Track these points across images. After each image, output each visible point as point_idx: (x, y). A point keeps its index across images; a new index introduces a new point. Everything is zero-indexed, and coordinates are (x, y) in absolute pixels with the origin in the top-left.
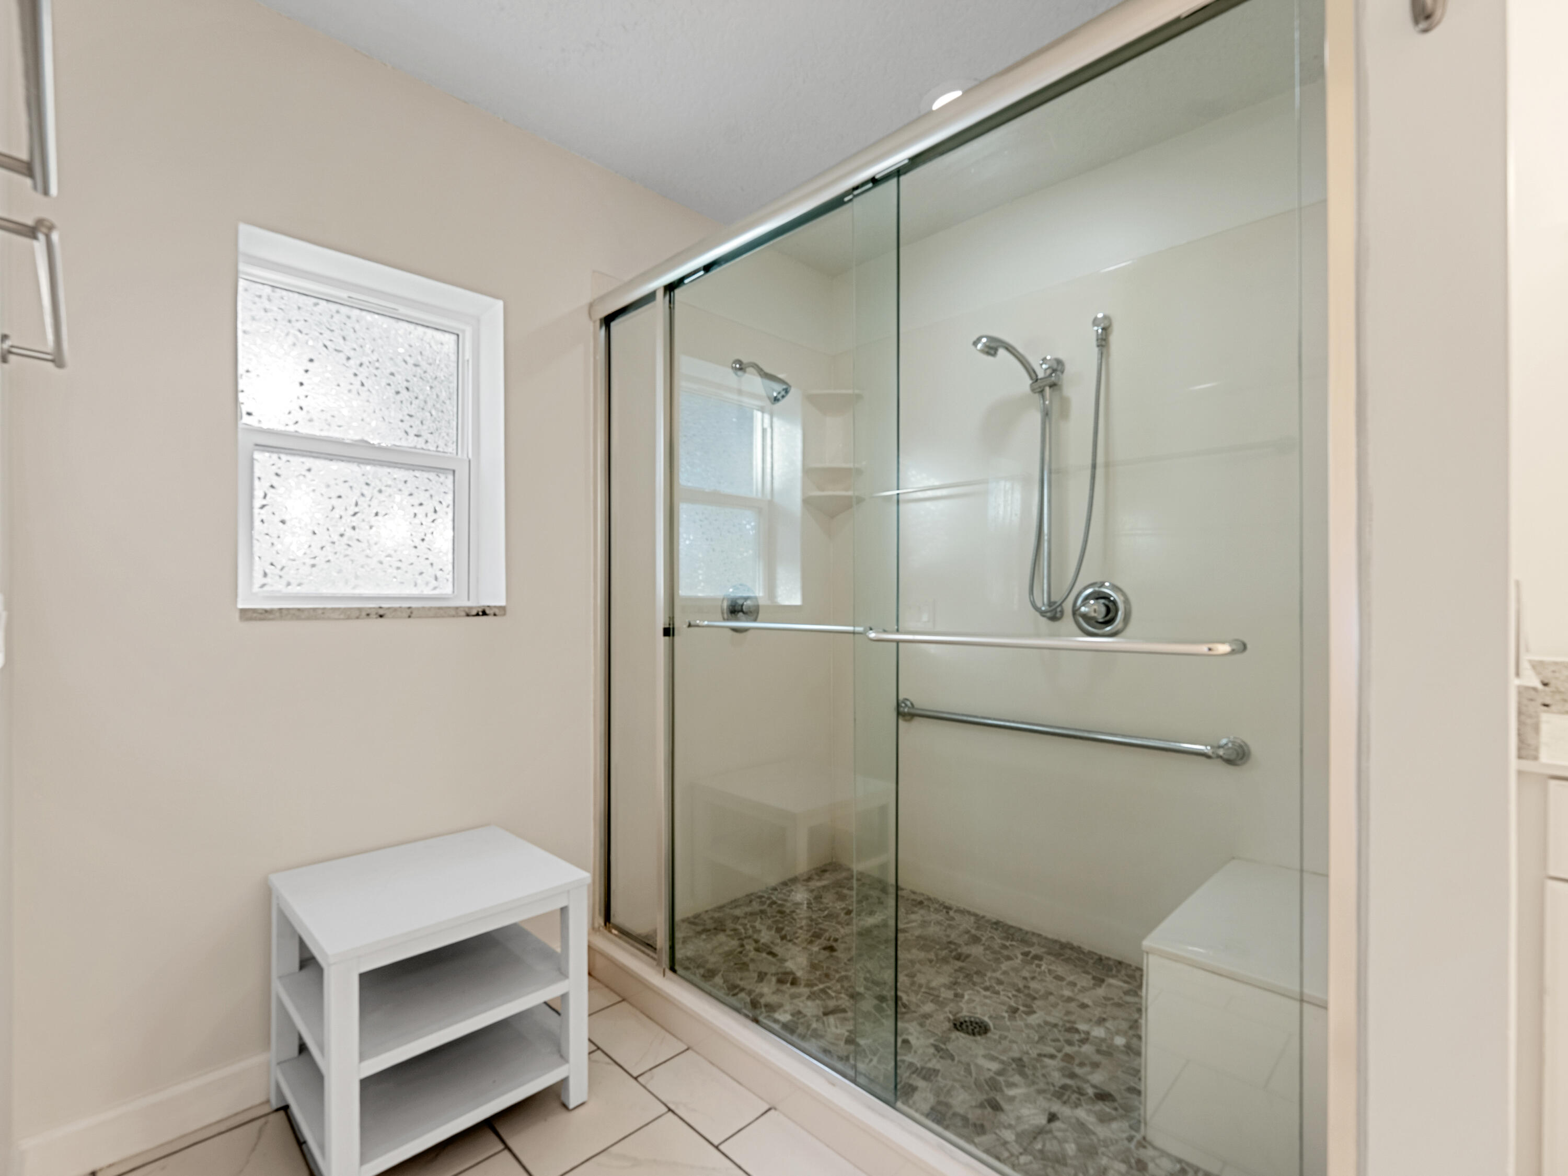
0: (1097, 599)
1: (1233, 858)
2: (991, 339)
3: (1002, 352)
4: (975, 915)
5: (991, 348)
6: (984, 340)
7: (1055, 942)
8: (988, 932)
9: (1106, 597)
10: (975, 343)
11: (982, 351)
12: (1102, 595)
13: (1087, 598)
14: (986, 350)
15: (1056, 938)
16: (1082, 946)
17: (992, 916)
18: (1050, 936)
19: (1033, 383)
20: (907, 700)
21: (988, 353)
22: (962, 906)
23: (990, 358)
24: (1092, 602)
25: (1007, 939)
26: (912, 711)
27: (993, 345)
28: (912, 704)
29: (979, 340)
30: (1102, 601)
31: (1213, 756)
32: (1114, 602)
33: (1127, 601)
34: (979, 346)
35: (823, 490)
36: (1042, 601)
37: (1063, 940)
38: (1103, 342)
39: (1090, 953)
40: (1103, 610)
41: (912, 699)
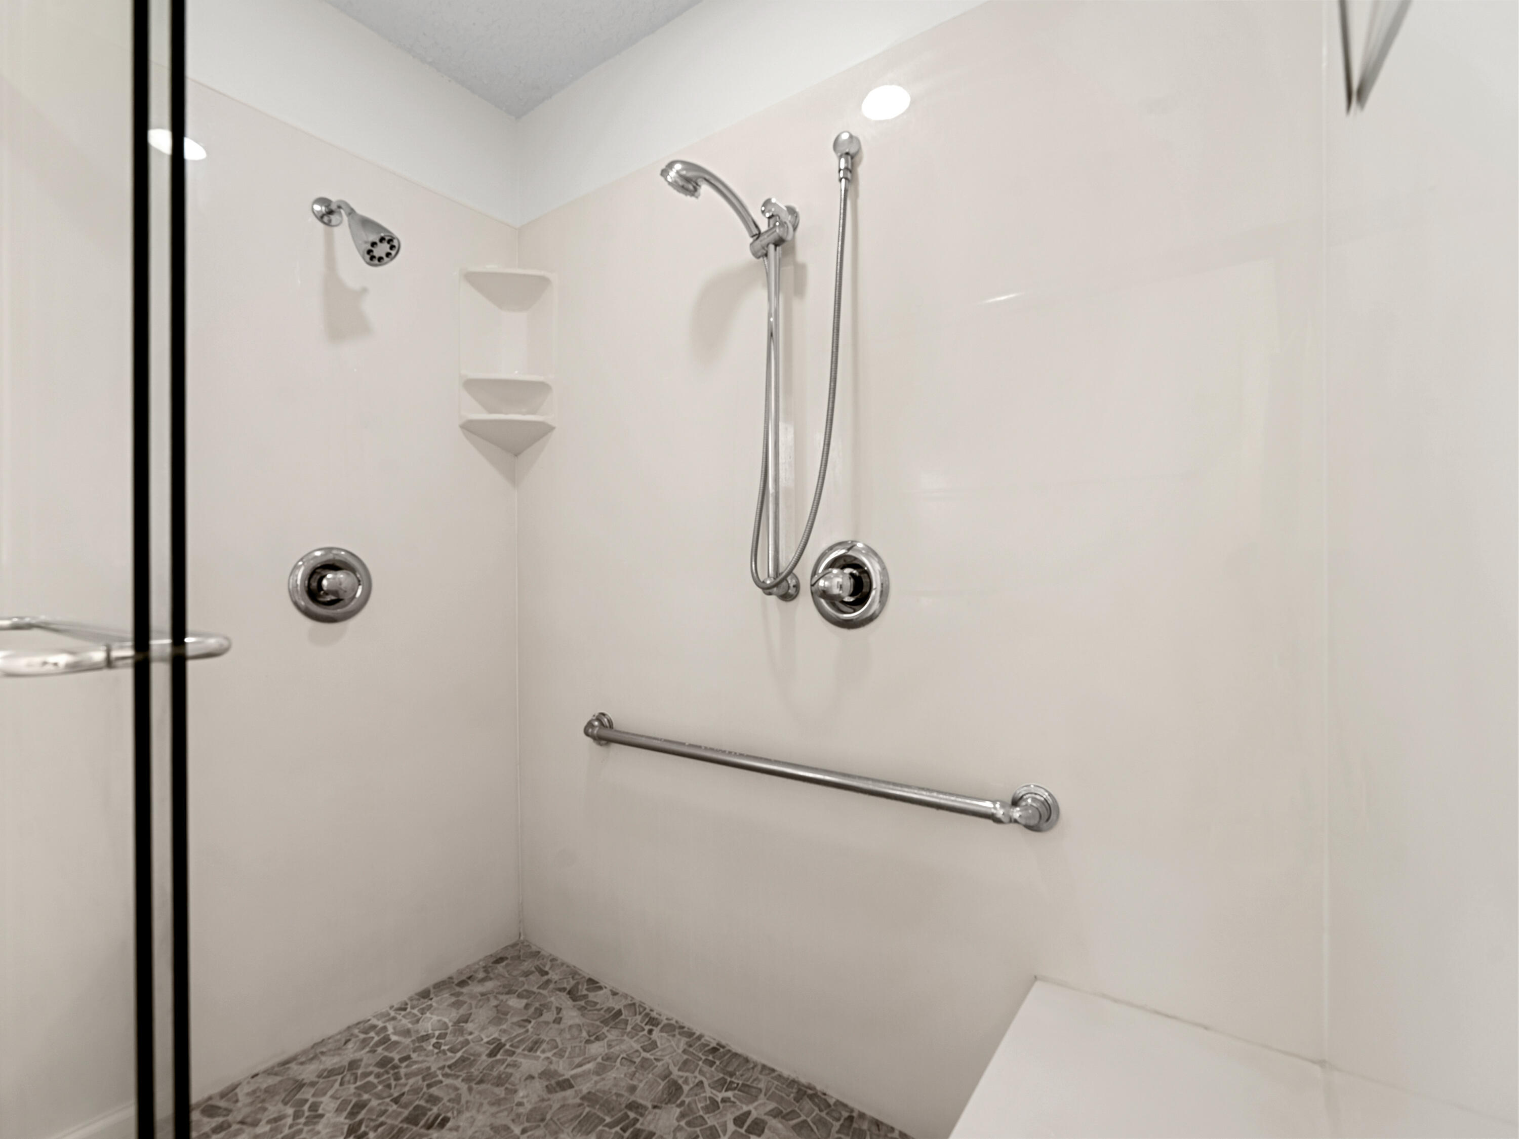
0: (843, 567)
1: (1036, 978)
2: (688, 165)
3: (705, 188)
4: (690, 1034)
5: (687, 180)
6: (678, 167)
7: (793, 1083)
8: (697, 1073)
9: (858, 566)
10: (664, 173)
11: (673, 184)
12: (849, 561)
13: (833, 564)
14: (681, 183)
15: (793, 1076)
16: (829, 1092)
17: (711, 1036)
18: (786, 1073)
19: (755, 241)
20: (604, 714)
21: (684, 189)
22: (677, 1017)
23: (689, 199)
24: (835, 571)
25: (721, 1084)
26: (606, 733)
27: (690, 174)
28: (610, 721)
29: (671, 165)
30: (848, 571)
31: (1003, 819)
32: (867, 573)
33: (884, 571)
34: (672, 174)
35: (491, 411)
36: (766, 573)
37: (803, 1080)
38: (850, 174)
39: (839, 1103)
40: (848, 584)
41: (610, 715)
